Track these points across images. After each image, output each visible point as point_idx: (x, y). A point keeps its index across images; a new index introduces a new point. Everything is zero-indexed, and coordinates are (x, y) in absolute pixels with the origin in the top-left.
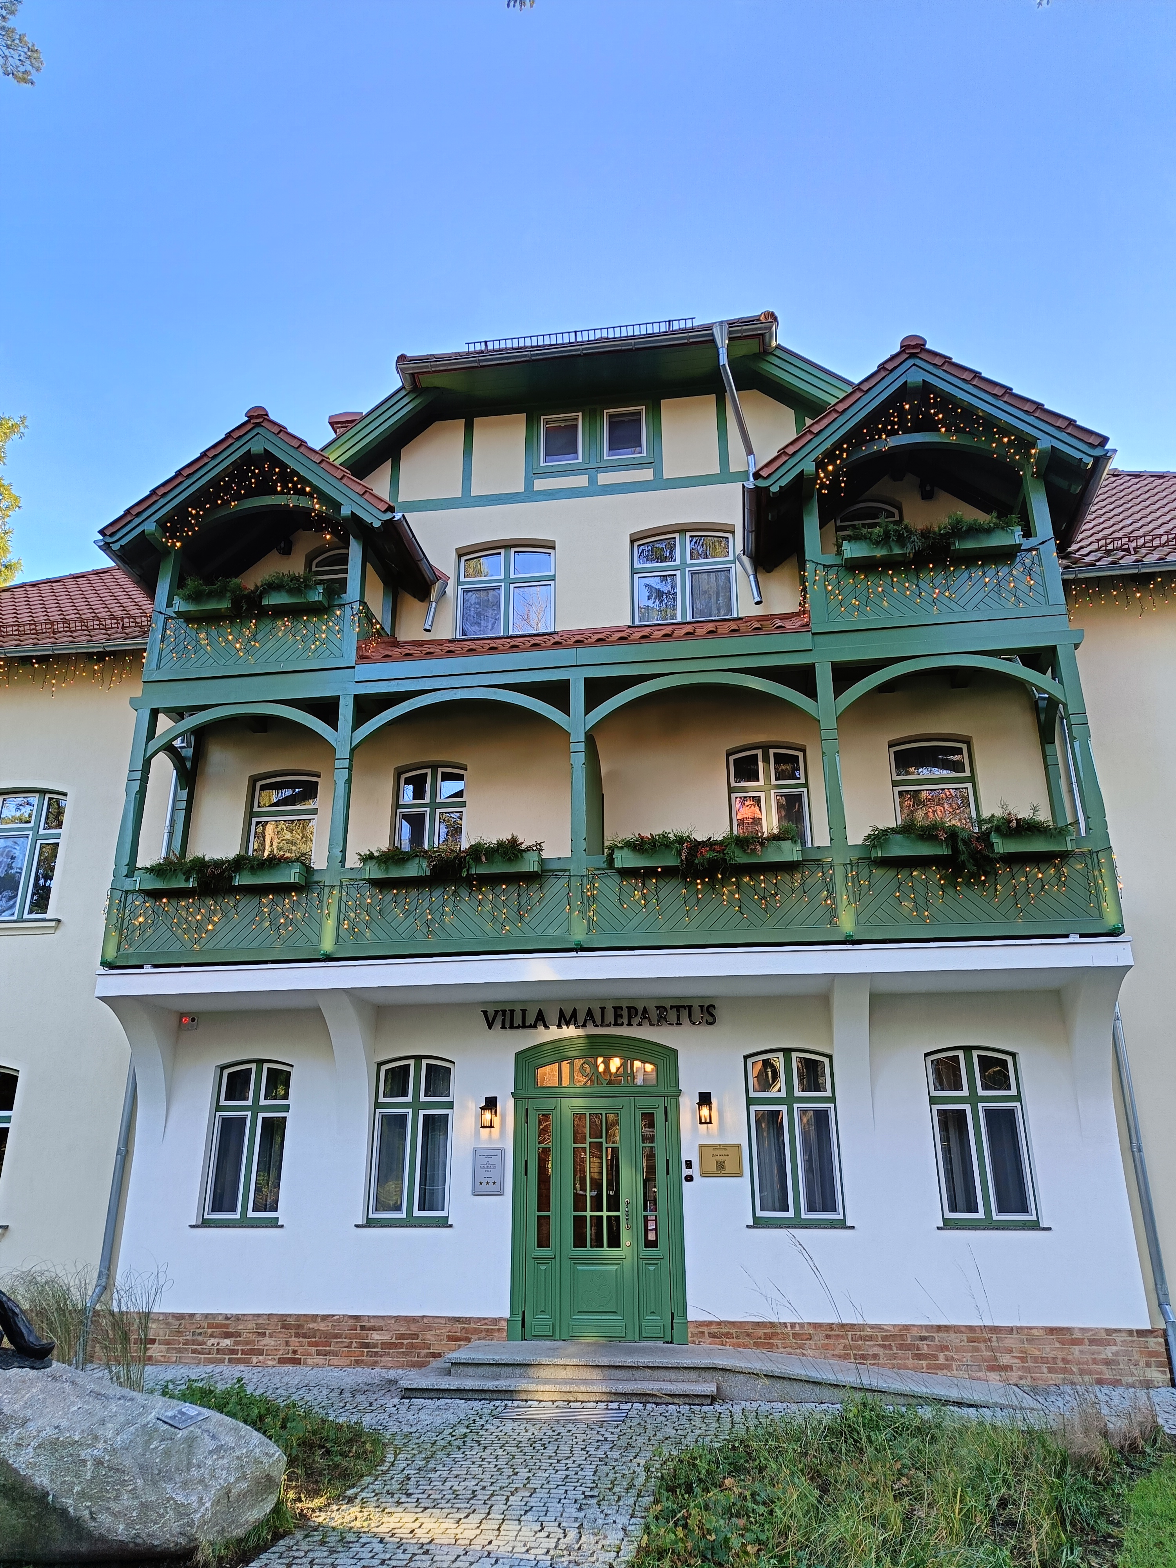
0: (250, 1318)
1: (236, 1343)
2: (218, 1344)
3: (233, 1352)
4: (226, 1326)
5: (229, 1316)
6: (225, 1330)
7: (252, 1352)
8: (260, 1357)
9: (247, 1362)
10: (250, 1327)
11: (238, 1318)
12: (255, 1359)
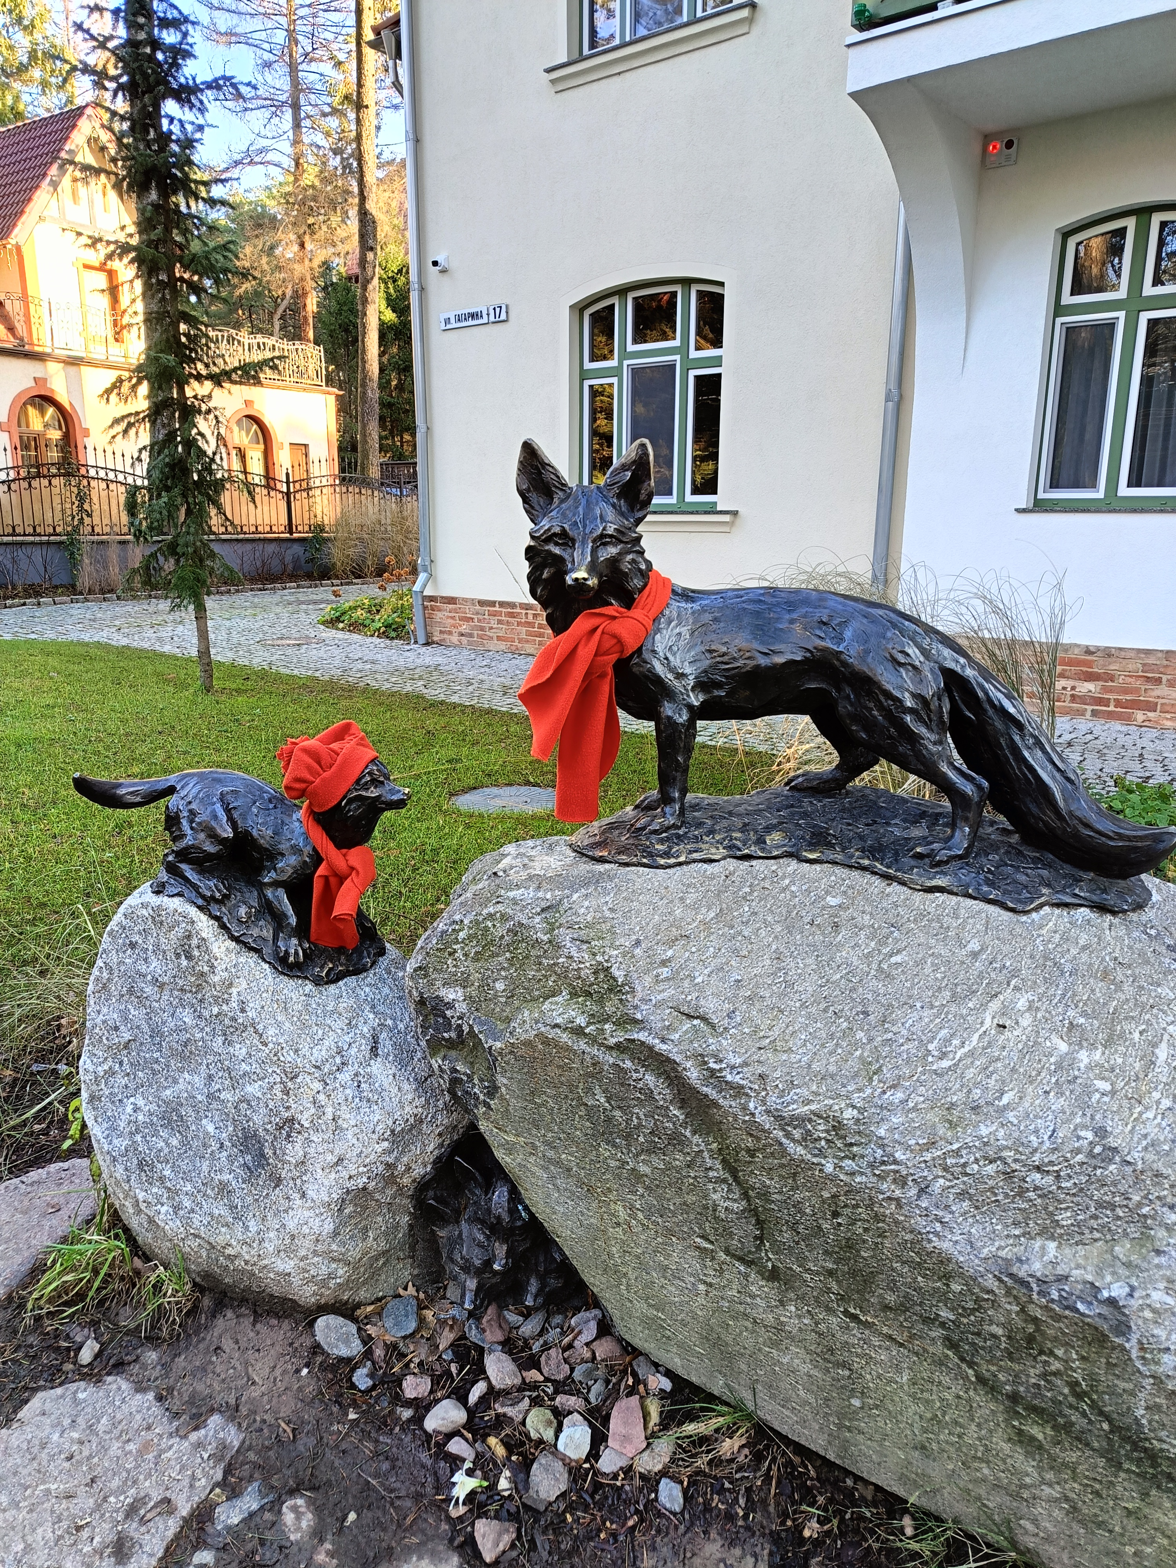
0: (1132, 655)
1: (1105, 689)
2: (1073, 688)
3: (1100, 701)
4: (1089, 664)
5: (1092, 649)
6: (1084, 669)
7: (1136, 705)
8: (1151, 715)
9: (1127, 719)
10: (1130, 667)
11: (1108, 653)
12: (1140, 716)
